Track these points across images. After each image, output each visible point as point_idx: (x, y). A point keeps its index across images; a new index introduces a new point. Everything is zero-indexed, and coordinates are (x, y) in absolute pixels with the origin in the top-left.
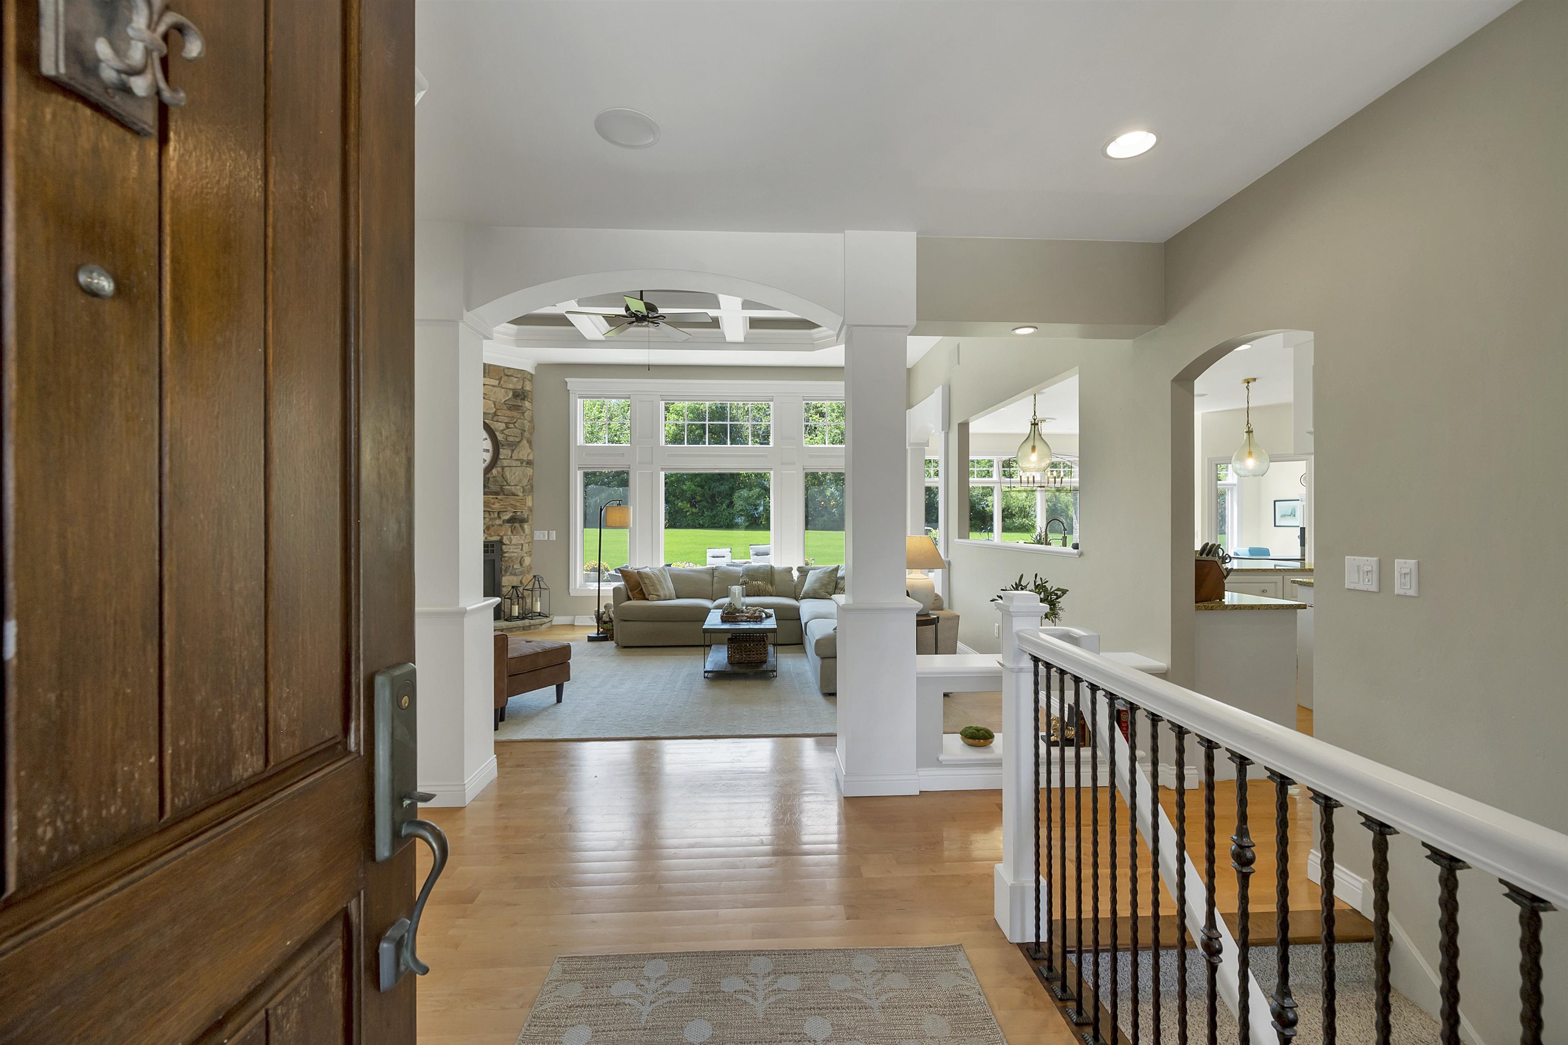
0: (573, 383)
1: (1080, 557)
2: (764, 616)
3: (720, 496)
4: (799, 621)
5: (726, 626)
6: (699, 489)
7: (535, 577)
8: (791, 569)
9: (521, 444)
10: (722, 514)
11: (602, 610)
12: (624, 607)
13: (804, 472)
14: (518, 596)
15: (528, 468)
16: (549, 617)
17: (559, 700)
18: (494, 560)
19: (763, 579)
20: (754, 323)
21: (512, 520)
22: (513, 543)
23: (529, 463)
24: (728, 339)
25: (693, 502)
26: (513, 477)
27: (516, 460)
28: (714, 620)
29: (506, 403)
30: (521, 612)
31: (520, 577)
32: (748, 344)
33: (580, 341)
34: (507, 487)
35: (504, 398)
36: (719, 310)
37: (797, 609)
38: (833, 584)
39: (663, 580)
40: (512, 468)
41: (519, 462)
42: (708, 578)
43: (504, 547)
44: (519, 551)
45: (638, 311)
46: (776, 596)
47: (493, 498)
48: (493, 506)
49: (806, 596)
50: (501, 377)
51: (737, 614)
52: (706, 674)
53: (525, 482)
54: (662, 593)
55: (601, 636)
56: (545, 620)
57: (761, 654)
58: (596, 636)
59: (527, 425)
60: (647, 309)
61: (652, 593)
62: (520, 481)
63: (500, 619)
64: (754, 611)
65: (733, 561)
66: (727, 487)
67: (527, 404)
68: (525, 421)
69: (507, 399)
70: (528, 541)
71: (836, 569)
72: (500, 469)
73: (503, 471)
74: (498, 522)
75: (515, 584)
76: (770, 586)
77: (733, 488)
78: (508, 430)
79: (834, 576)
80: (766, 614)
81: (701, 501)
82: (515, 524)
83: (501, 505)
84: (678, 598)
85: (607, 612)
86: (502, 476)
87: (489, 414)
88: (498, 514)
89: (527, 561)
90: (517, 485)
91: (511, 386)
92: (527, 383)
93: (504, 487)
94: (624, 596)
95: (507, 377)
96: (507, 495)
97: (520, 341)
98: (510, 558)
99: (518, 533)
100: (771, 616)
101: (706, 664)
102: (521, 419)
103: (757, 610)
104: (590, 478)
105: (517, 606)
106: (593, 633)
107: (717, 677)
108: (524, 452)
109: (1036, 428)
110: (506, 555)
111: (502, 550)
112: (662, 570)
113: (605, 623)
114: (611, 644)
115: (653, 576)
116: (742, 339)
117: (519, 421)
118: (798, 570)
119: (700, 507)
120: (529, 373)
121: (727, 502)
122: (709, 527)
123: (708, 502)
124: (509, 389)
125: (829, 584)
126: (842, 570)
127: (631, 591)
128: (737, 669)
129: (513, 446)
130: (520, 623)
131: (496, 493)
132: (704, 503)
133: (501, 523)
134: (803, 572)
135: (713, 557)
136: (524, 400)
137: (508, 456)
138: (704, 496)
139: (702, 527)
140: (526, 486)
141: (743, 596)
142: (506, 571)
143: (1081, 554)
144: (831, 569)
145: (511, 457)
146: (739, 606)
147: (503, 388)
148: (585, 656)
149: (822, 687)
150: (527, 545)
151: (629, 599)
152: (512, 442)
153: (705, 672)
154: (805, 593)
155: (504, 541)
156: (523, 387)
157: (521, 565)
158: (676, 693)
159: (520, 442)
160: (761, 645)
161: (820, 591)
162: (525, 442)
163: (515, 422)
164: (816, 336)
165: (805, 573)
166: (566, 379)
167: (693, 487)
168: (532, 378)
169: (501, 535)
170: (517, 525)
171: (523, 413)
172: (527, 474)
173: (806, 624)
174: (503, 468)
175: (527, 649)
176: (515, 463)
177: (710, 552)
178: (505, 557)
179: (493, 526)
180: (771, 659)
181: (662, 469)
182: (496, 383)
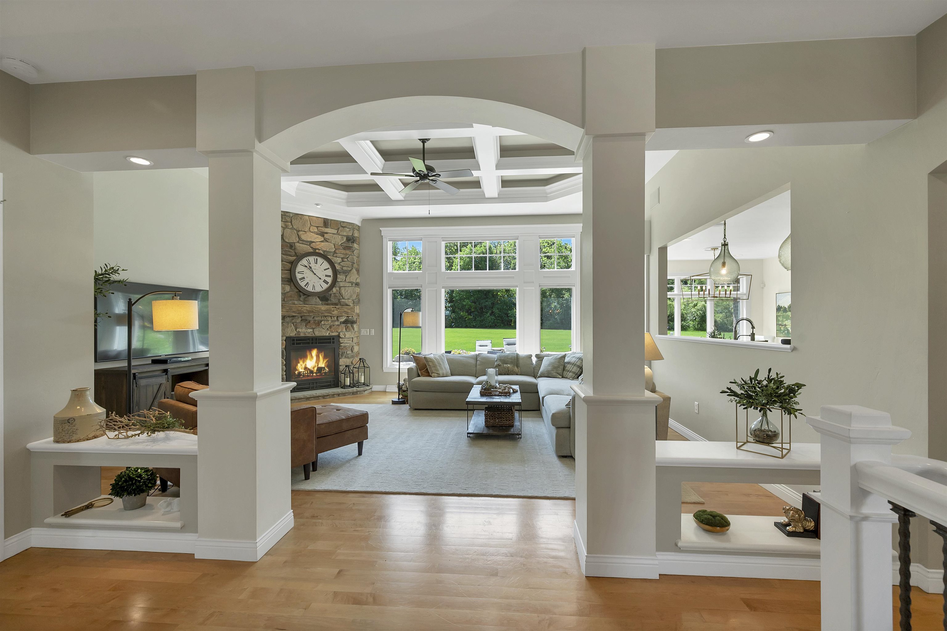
0: (386, 231)
1: (792, 351)
2: (512, 391)
3: (486, 308)
4: (537, 394)
5: (484, 399)
6: (473, 304)
7: (360, 359)
8: (531, 356)
9: (352, 272)
10: (487, 319)
11: (402, 382)
12: (416, 382)
13: (540, 288)
14: (350, 372)
15: (356, 288)
16: (369, 386)
17: (360, 453)
18: (335, 348)
19: (511, 363)
20: (506, 183)
21: (346, 322)
22: (346, 337)
23: (357, 284)
24: (487, 195)
25: (469, 312)
26: (346, 294)
27: (348, 282)
28: (475, 395)
29: (342, 245)
30: (352, 382)
31: (351, 359)
32: (501, 199)
33: (388, 201)
34: (343, 300)
35: (340, 241)
36: (480, 171)
37: (536, 385)
38: (562, 367)
39: (441, 363)
40: (346, 288)
41: (350, 284)
42: (473, 361)
43: (341, 339)
44: (351, 342)
45: (421, 171)
46: (520, 375)
47: (333, 307)
48: (333, 313)
49: (542, 375)
50: (339, 228)
51: (492, 390)
52: (469, 435)
53: (354, 297)
54: (441, 372)
55: (400, 400)
56: (367, 388)
57: (510, 420)
58: (398, 400)
59: (355, 259)
60: (427, 169)
61: (434, 372)
62: (351, 296)
63: (338, 387)
64: (504, 387)
65: (492, 348)
66: (490, 303)
67: (355, 245)
68: (354, 257)
69: (342, 242)
70: (356, 336)
71: (564, 357)
72: (338, 289)
73: (340, 290)
74: (337, 323)
75: (348, 364)
76: (516, 368)
77: (494, 304)
78: (343, 262)
79: (562, 361)
80: (513, 390)
81: (474, 311)
82: (348, 325)
83: (338, 312)
84: (452, 375)
85: (405, 384)
86: (340, 292)
87: (331, 252)
88: (337, 318)
89: (356, 349)
90: (349, 299)
91: (345, 234)
92: (356, 231)
93: (341, 300)
94: (416, 374)
95: (342, 228)
96: (343, 305)
97: (350, 203)
98: (345, 347)
99: (350, 330)
100: (517, 392)
101: (469, 427)
102: (352, 255)
103: (507, 386)
104: (396, 294)
105: (349, 379)
106: (395, 398)
107: (476, 437)
108: (353, 277)
109: (726, 248)
110: (342, 345)
111: (339, 341)
112: (441, 356)
113: (404, 391)
114: (406, 407)
115: (435, 360)
116: (496, 196)
117: (350, 256)
118: (536, 357)
119: (474, 315)
120: (357, 225)
121: (490, 312)
122: (479, 327)
123: (478, 312)
124: (344, 236)
125: (558, 367)
126: (568, 357)
127: (420, 370)
128: (491, 432)
129: (346, 273)
130: (350, 390)
131: (336, 304)
132: (476, 313)
133: (339, 324)
134: (540, 358)
135: (480, 346)
136: (354, 243)
137: (343, 280)
138: (476, 308)
139: (474, 327)
140: (355, 299)
141: (496, 375)
142: (342, 356)
143: (794, 349)
144: (560, 356)
145: (345, 280)
146: (493, 383)
147: (340, 235)
148: (387, 415)
149: (557, 451)
150: (356, 338)
151: (419, 376)
152: (346, 270)
153: (468, 433)
154: (542, 373)
155: (341, 336)
156: (353, 234)
157: (352, 351)
158: (445, 450)
159: (351, 270)
160: (509, 413)
161: (552, 372)
162: (354, 270)
163: (348, 257)
164: (548, 191)
165: (541, 359)
166: (381, 229)
167: (470, 303)
168: (359, 229)
169: (339, 331)
170: (349, 325)
171: (353, 252)
172: (355, 291)
173: (543, 398)
174: (340, 287)
175: (335, 416)
176: (348, 285)
177: (478, 343)
178: (342, 346)
179: (334, 325)
180: (517, 423)
181: (443, 287)
182: (335, 232)
